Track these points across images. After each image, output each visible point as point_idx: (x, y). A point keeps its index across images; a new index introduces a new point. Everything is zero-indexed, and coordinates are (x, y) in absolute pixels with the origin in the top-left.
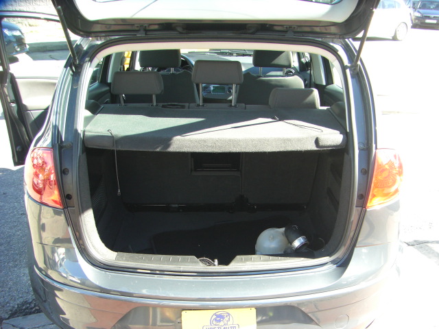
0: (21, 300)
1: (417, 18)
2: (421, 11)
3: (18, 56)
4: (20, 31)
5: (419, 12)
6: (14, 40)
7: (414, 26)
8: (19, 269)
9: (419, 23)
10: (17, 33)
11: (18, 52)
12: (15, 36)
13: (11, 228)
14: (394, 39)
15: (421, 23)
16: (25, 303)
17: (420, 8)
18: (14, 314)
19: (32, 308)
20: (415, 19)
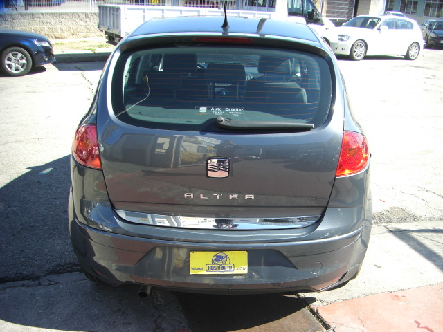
0: (56, 263)
1: (432, 38)
2: (436, 31)
3: (46, 66)
4: (49, 42)
5: (434, 33)
6: (43, 50)
7: (428, 46)
8: (54, 240)
9: (434, 43)
10: (46, 44)
11: (46, 62)
12: (43, 47)
13: (45, 209)
14: (407, 58)
15: (436, 44)
16: (60, 265)
17: (435, 29)
18: (49, 273)
19: (65, 270)
20: (431, 40)
